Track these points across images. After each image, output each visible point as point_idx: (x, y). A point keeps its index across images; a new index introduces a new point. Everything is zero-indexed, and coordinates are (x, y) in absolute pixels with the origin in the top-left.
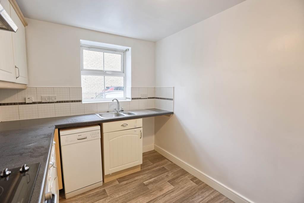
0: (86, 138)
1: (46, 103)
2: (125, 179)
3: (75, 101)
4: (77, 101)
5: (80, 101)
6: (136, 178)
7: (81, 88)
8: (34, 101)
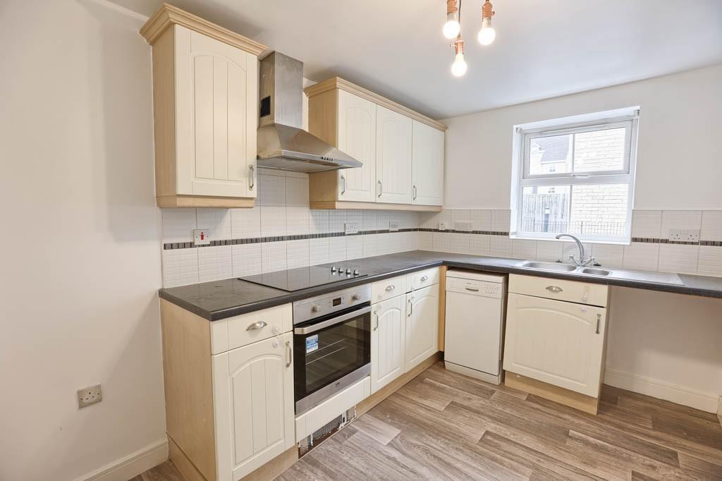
0: (477, 291)
1: (460, 232)
2: (545, 404)
3: (498, 233)
4: (502, 234)
5: (506, 234)
6: (566, 416)
7: (510, 210)
8: (447, 228)
